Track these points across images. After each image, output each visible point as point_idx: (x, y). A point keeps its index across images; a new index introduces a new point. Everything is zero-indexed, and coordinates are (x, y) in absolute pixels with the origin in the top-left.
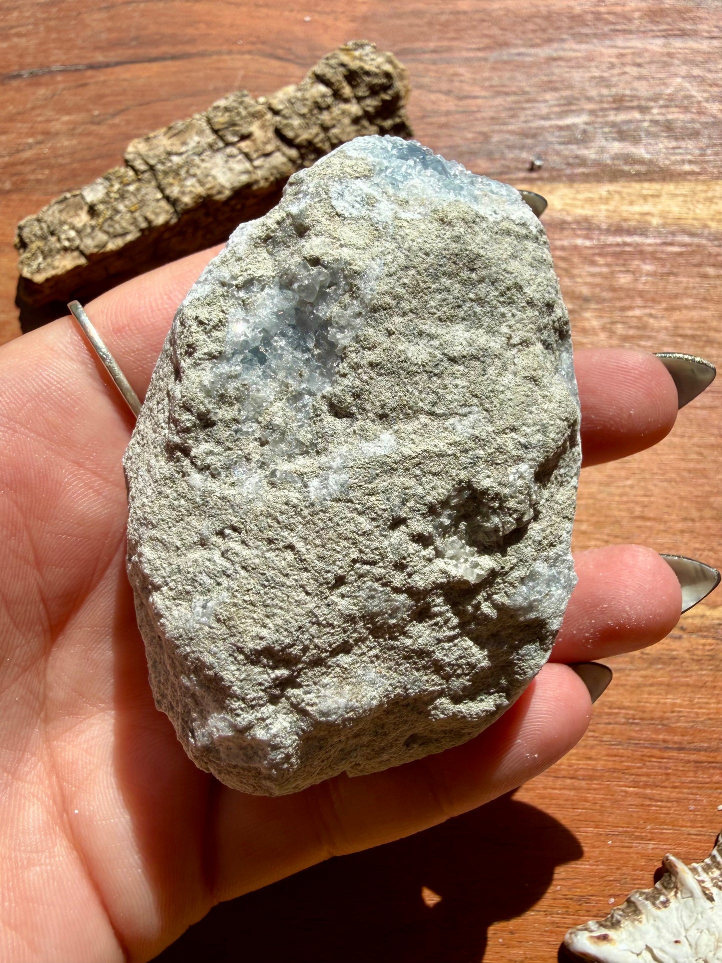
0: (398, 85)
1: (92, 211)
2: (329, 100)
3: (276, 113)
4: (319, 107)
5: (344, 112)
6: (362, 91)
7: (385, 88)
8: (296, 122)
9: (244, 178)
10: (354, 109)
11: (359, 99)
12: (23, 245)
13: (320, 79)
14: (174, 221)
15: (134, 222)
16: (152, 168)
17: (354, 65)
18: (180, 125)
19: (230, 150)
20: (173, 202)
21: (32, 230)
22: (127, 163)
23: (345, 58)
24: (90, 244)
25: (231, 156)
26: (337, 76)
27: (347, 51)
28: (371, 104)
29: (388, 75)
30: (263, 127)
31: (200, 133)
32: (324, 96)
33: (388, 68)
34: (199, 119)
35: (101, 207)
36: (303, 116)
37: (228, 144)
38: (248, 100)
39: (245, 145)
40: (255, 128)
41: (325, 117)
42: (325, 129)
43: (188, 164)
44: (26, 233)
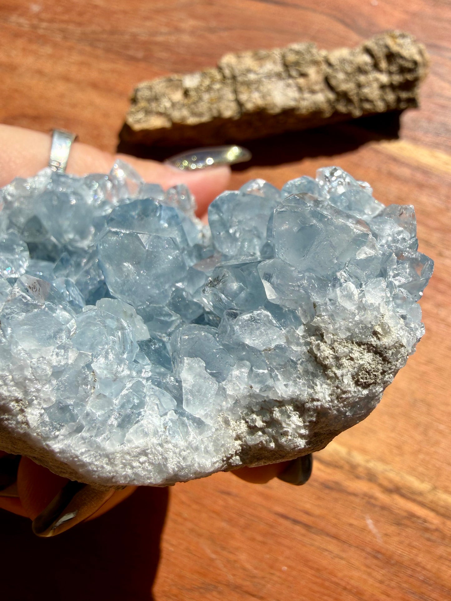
0: (421, 71)
1: (186, 93)
2: (369, 68)
3: (330, 64)
4: (361, 70)
5: (377, 80)
6: (394, 68)
7: (410, 71)
8: (341, 76)
9: (292, 104)
10: (384, 78)
11: (390, 73)
12: (134, 101)
13: (368, 51)
14: (237, 117)
15: (210, 109)
16: (234, 77)
17: (395, 48)
18: (263, 52)
19: (290, 81)
20: (240, 104)
21: (144, 93)
22: (220, 69)
23: (390, 42)
24: (177, 115)
25: (289, 86)
26: (380, 53)
27: (393, 37)
28: (397, 79)
29: (415, 63)
30: (318, 72)
31: (275, 62)
32: (366, 64)
33: (417, 58)
34: (277, 53)
35: (192, 93)
36: (347, 73)
37: (290, 76)
38: (314, 51)
39: (301, 81)
40: (312, 71)
41: (362, 78)
42: (359, 86)
43: (259, 82)
44: (140, 94)
